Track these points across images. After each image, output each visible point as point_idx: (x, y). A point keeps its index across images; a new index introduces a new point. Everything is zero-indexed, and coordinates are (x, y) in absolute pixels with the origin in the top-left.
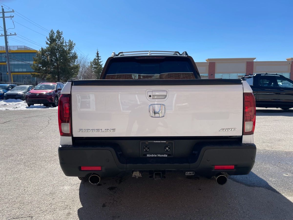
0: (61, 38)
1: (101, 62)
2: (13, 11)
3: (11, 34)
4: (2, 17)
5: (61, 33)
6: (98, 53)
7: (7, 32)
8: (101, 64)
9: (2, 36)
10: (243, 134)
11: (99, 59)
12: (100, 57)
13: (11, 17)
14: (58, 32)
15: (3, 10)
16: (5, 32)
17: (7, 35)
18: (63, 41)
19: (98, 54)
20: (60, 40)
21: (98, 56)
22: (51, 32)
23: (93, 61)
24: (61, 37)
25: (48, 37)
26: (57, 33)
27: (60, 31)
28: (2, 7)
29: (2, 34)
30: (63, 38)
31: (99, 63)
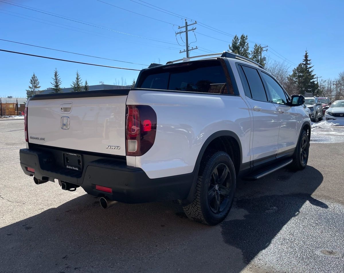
0: (246, 44)
1: (310, 68)
2: (196, 23)
3: (192, 48)
4: (185, 32)
5: (246, 37)
6: (307, 55)
7: (189, 47)
8: (310, 71)
9: (184, 52)
10: (126, 155)
11: (308, 64)
12: (309, 61)
13: (193, 29)
14: (243, 37)
15: (186, 23)
16: (187, 47)
17: (189, 50)
18: (247, 47)
19: (306, 57)
20: (244, 47)
21: (306, 60)
22: (234, 39)
23: (297, 68)
24: (245, 42)
25: (231, 45)
26: (241, 38)
27: (245, 36)
28: (186, 20)
29: (184, 50)
30: (248, 44)
31: (308, 70)
